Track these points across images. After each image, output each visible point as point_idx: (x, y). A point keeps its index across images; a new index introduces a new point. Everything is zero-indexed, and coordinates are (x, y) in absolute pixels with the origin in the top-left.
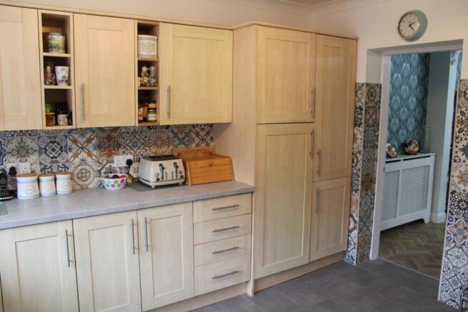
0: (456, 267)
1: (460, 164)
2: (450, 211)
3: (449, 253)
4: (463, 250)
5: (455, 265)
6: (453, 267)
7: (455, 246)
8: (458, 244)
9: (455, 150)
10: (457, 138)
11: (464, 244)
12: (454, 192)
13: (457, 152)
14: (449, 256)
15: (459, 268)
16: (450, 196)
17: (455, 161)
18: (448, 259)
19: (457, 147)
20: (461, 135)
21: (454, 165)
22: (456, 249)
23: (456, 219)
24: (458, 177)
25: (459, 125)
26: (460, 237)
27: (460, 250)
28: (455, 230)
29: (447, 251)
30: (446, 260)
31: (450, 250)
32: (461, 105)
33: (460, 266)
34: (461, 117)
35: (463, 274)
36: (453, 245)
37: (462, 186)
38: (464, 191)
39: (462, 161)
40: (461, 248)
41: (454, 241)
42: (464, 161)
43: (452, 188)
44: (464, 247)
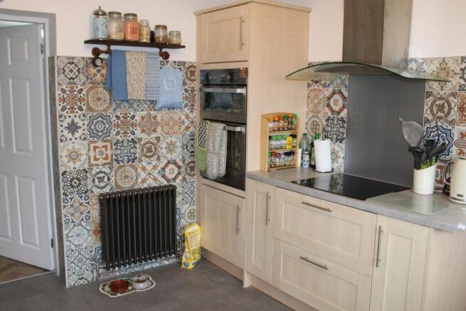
0: (79, 245)
1: (66, 143)
2: (64, 194)
3: (70, 235)
4: (82, 226)
5: (77, 244)
6: (76, 246)
7: (75, 226)
8: (77, 222)
9: (59, 129)
10: (61, 117)
11: (82, 220)
12: (64, 173)
13: (62, 131)
14: (70, 239)
15: (81, 245)
16: (61, 177)
17: (62, 141)
18: (70, 241)
19: (61, 126)
20: (64, 113)
21: (60, 145)
22: (76, 228)
23: (71, 199)
24: (66, 156)
25: (61, 103)
26: (77, 215)
27: (80, 227)
28: (71, 210)
29: (67, 235)
30: (68, 243)
31: (69, 232)
32: (61, 82)
33: (80, 243)
34: (62, 94)
35: (86, 248)
36: (72, 225)
37: (71, 165)
38: (75, 168)
39: (68, 140)
40: (80, 225)
41: (73, 222)
42: (71, 139)
43: (62, 169)
44: (83, 224)
